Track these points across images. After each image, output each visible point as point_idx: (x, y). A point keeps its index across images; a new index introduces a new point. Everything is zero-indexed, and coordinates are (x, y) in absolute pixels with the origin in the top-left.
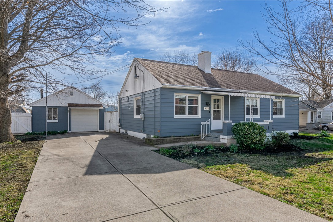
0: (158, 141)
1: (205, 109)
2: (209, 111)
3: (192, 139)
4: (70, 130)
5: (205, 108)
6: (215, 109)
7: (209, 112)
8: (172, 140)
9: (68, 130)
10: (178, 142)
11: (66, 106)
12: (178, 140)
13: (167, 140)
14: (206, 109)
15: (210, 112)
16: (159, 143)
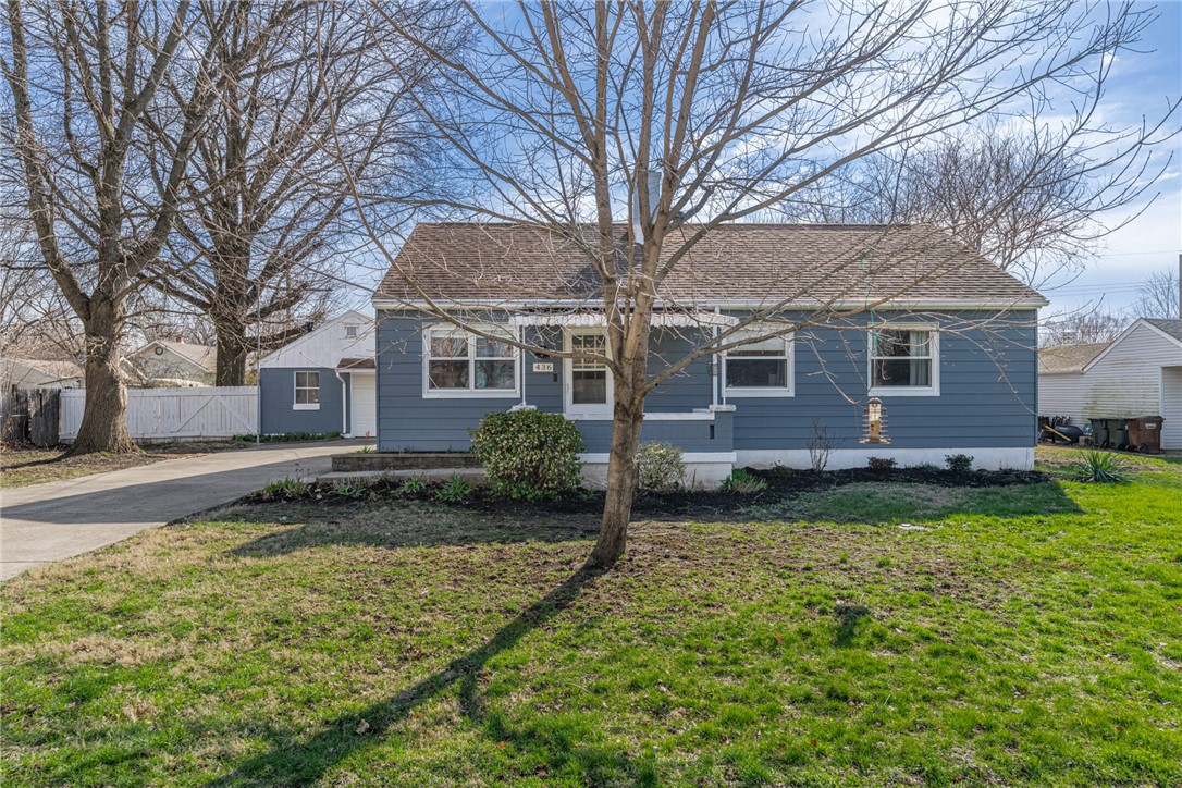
0: (344, 463)
1: (535, 370)
2: (555, 376)
3: (459, 461)
4: (348, 432)
5: (535, 365)
6: (590, 367)
7: (555, 380)
8: (390, 460)
9: (345, 431)
10: (410, 467)
11: (331, 367)
12: (411, 461)
13: (374, 461)
14: (541, 367)
15: (557, 377)
16: (349, 467)
